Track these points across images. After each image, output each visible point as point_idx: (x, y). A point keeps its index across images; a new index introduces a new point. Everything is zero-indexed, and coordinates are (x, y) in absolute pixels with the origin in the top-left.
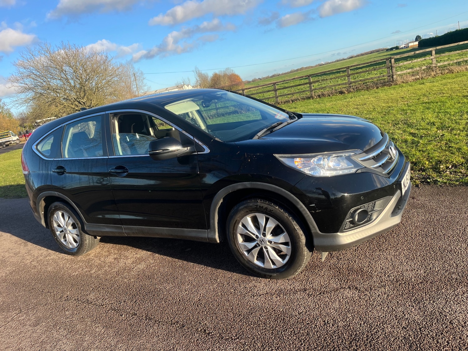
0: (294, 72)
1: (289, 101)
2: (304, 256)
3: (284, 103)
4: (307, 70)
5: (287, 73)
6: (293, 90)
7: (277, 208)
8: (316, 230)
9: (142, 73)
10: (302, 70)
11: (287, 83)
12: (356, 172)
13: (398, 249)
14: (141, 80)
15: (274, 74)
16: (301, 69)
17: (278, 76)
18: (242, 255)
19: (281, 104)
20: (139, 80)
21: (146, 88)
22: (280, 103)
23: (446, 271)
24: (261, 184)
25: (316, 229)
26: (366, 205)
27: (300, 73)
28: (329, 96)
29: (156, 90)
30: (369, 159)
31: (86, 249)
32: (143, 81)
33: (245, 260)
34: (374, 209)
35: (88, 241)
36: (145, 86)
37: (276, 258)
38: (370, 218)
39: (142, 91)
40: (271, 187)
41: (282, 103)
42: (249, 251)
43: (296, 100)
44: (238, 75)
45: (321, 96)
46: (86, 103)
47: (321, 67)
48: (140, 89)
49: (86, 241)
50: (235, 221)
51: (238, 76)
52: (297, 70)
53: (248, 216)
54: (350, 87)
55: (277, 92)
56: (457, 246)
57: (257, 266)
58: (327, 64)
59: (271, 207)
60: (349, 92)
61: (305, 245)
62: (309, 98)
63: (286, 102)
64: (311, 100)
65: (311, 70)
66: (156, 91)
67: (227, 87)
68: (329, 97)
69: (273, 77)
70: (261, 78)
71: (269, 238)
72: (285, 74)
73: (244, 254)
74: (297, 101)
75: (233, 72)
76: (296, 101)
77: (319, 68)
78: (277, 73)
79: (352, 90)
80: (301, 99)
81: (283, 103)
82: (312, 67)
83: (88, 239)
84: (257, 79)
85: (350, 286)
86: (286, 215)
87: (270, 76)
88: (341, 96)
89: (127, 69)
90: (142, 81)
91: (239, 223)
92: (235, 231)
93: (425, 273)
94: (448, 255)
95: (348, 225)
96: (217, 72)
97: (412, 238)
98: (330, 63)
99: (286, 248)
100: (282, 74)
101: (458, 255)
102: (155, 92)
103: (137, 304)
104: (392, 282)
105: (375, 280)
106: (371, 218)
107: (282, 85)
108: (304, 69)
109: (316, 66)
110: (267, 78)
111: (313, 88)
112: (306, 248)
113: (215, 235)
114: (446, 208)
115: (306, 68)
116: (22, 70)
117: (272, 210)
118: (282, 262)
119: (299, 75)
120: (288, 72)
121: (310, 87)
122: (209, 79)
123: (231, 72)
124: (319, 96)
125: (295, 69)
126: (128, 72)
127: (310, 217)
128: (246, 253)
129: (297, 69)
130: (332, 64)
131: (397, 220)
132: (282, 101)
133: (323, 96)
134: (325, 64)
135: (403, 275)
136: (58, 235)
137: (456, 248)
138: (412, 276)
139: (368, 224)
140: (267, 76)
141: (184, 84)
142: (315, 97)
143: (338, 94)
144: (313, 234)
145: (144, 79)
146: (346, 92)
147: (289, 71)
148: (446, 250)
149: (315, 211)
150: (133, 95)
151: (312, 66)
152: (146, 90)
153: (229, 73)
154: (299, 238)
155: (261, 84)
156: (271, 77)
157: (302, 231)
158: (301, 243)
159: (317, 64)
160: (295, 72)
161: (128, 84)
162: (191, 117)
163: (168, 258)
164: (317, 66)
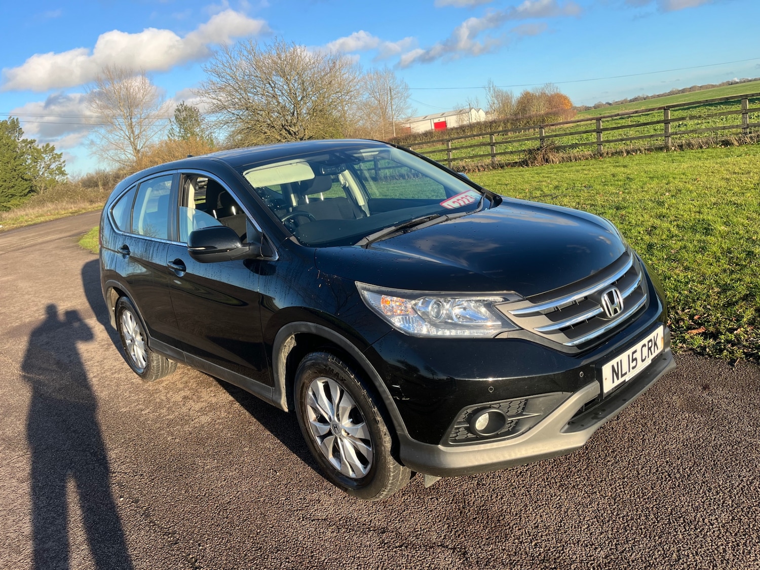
0: (676, 94)
1: (622, 152)
2: (389, 471)
3: (613, 154)
4: (702, 91)
5: (663, 94)
6: (632, 132)
7: (352, 377)
8: (404, 432)
9: (406, 88)
10: (693, 91)
11: (648, 115)
12: (496, 336)
13: (596, 492)
14: (403, 98)
15: (637, 96)
16: (690, 88)
17: (644, 101)
18: (313, 442)
19: (605, 157)
20: (401, 98)
21: (410, 111)
22: (605, 154)
23: (649, 566)
24: (327, 331)
25: (403, 430)
26: (504, 403)
27: (687, 96)
28: (701, 147)
29: (426, 115)
30: (537, 314)
31: (154, 373)
32: (407, 100)
33: (317, 451)
34: (524, 413)
35: (157, 363)
36: (408, 108)
37: (354, 462)
38: (514, 427)
39: (404, 117)
40: (341, 339)
41: (607, 154)
42: (323, 437)
43: (635, 151)
44: (567, 96)
45: (684, 147)
46: (297, 134)
47: (731, 88)
48: (400, 113)
49: (153, 363)
50: (302, 384)
51: (565, 98)
52: (683, 91)
53: (319, 380)
54: (746, 134)
55: (602, 135)
56: (710, 515)
57: (332, 466)
58: (744, 82)
59: (344, 374)
60: (741, 143)
61: (389, 453)
62: (660, 149)
63: (616, 153)
64: (663, 154)
65: (710, 91)
66: (426, 117)
67: (537, 117)
68: (700, 150)
69: (634, 101)
70: (610, 102)
71: (346, 424)
72: (659, 96)
73: (316, 442)
74: (636, 154)
75: (557, 90)
76: (634, 154)
77: (728, 89)
78: (643, 95)
79: (748, 140)
80: (645, 149)
81: (610, 156)
82: (713, 86)
83: (157, 360)
84: (604, 103)
85: (457, 545)
86: (365, 392)
87: (629, 99)
88: (724, 149)
89: (385, 79)
90: (405, 100)
91: (307, 388)
92: (303, 401)
93: (606, 557)
94: (677, 532)
95: (463, 434)
96: (530, 89)
97: (639, 474)
98: (750, 81)
99: (366, 449)
100: (653, 97)
101: (698, 536)
102: (424, 118)
103: (153, 483)
104: (533, 560)
105: (507, 545)
106: (517, 428)
107: (620, 121)
108: (698, 90)
109: (723, 84)
110: (622, 103)
111: (670, 131)
112: (391, 458)
113: (281, 398)
114: (751, 423)
115: (701, 87)
116: (215, 79)
117: (345, 380)
118: (362, 470)
119: (682, 101)
120: (666, 93)
121: (666, 129)
122: (513, 100)
123: (553, 91)
124: (681, 147)
125: (680, 89)
126: (386, 85)
127: (393, 406)
128: (318, 441)
129: (684, 89)
130: (755, 82)
131: (578, 439)
132: (609, 152)
133: (689, 146)
134: (741, 82)
135: (563, 550)
136: (128, 345)
137: (703, 520)
138: (577, 558)
139: (508, 439)
140: (623, 99)
141: (471, 109)
142: (673, 148)
143: (718, 146)
144: (400, 439)
145: (407, 97)
146: (736, 143)
147: (668, 91)
148: (682, 519)
149: (401, 397)
150: (389, 121)
151: (714, 84)
152: (409, 115)
153: (549, 92)
154: (380, 438)
155: (605, 113)
156: (631, 101)
157: (386, 427)
158: (383, 448)
159: (725, 81)
160: (678, 95)
161: (383, 103)
162: (342, 183)
163: (247, 413)
164: (723, 86)
